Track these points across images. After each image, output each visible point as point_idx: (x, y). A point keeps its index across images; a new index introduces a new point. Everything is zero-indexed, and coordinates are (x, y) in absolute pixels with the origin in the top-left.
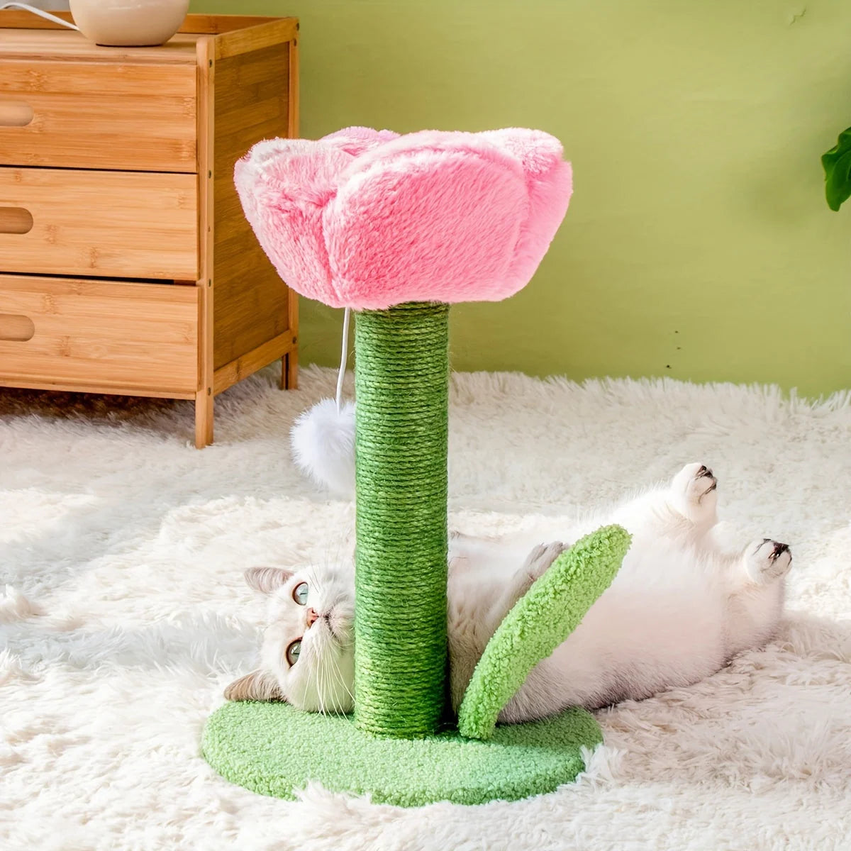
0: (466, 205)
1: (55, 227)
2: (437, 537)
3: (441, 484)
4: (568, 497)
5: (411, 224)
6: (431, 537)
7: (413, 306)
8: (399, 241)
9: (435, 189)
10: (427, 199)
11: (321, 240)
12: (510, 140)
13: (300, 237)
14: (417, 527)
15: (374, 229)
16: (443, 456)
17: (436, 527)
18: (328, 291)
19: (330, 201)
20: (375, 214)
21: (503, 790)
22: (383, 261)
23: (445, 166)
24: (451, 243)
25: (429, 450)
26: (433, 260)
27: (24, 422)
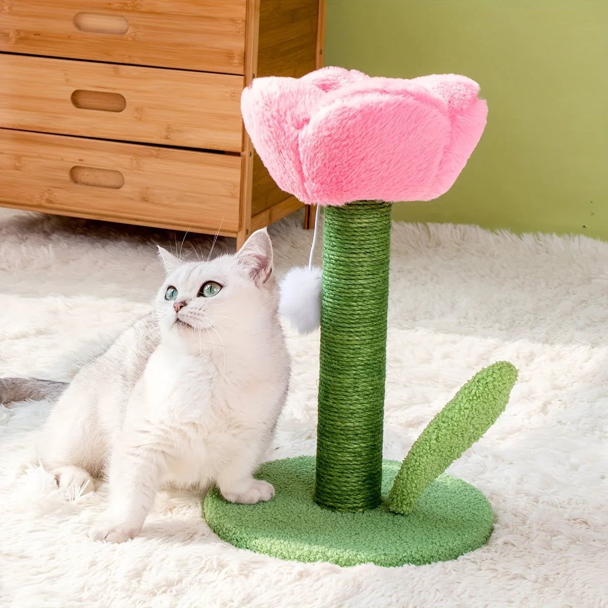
0: (403, 133)
1: (141, 108)
2: (377, 368)
3: (382, 331)
4: (497, 325)
5: (361, 145)
6: (373, 369)
7: (364, 203)
8: (353, 157)
9: (379, 121)
10: (374, 129)
11: (297, 154)
12: (442, 83)
13: (282, 151)
14: (362, 361)
15: (335, 148)
16: (384, 310)
17: (377, 362)
18: (302, 190)
19: (305, 126)
20: (336, 137)
21: (414, 556)
22: (341, 171)
23: (388, 105)
24: (391, 160)
25: (372, 307)
26: (378, 172)
27: (116, 246)
